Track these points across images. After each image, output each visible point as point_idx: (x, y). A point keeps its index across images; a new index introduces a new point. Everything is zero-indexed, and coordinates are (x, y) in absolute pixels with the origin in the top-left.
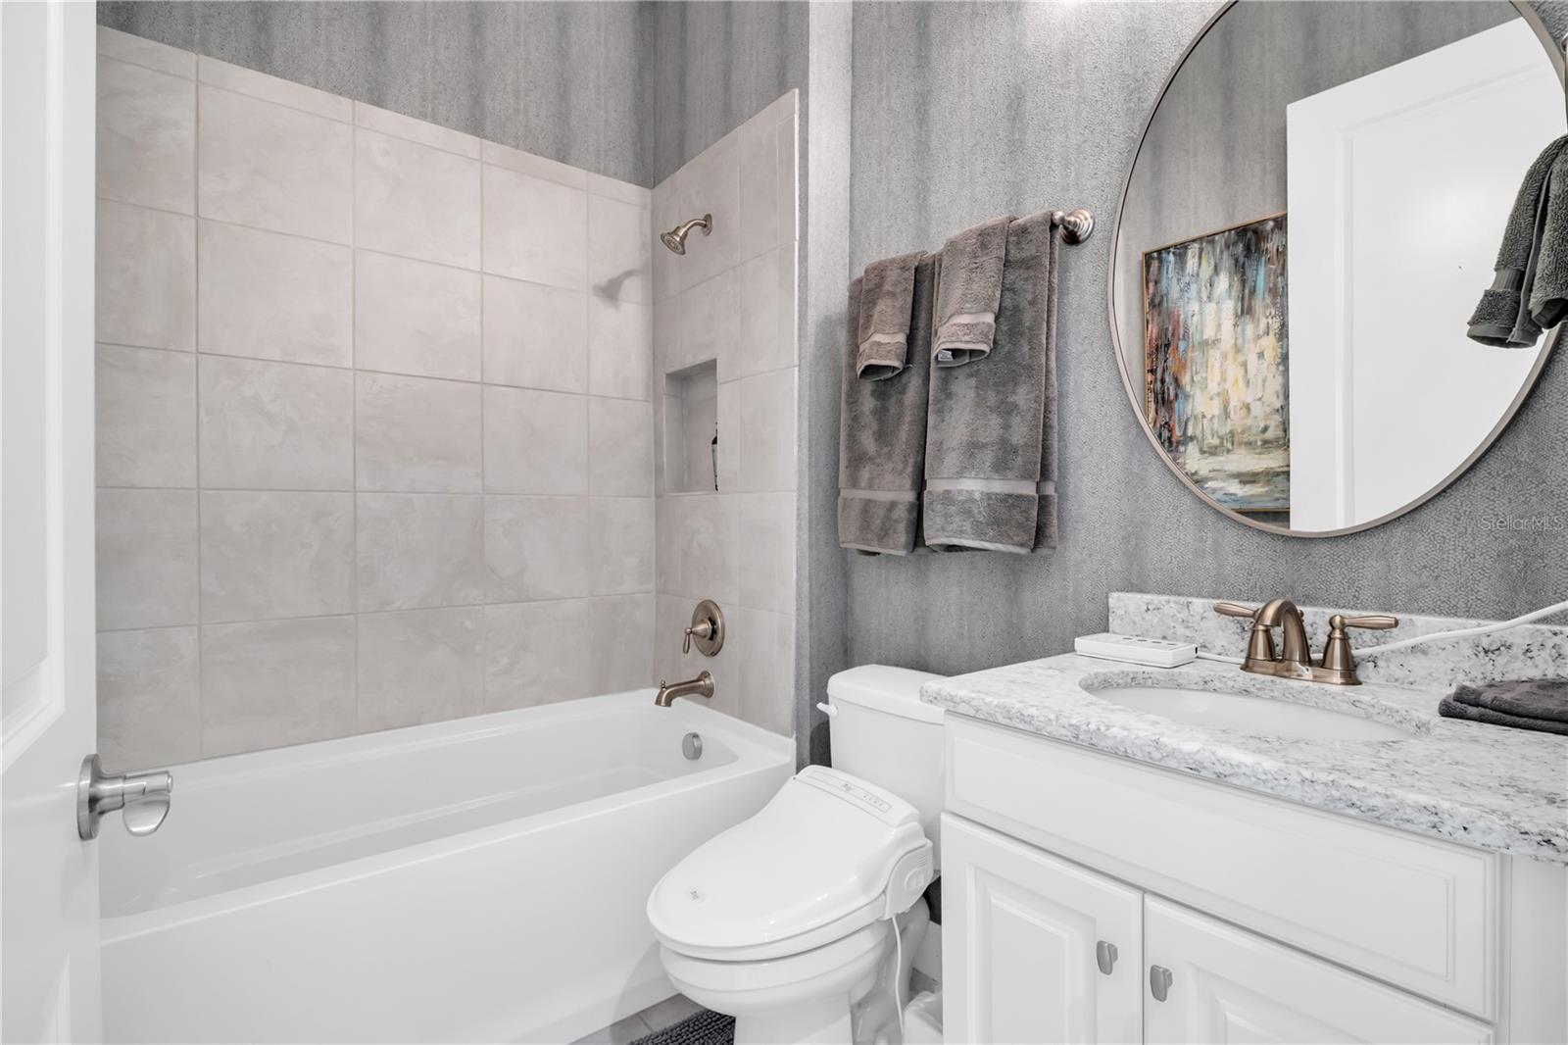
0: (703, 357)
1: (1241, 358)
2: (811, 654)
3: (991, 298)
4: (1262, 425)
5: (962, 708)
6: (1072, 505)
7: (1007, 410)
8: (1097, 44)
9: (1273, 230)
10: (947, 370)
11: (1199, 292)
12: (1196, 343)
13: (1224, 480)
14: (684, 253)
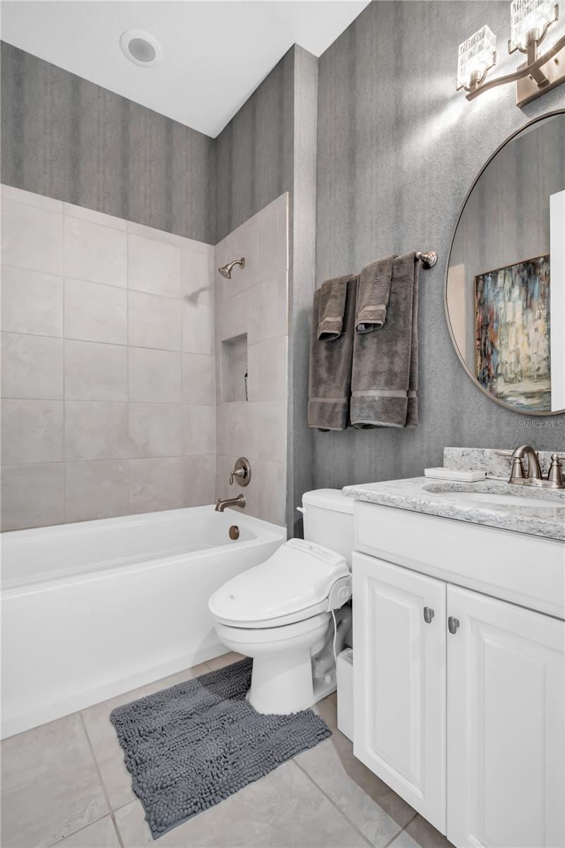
0: (241, 332)
1: (526, 331)
2: (294, 483)
3: (384, 297)
4: (537, 367)
5: (362, 498)
6: (426, 404)
7: (392, 354)
8: (439, 165)
9: (543, 263)
10: (363, 335)
11: (504, 297)
12: (503, 324)
13: (517, 397)
14: (230, 278)
